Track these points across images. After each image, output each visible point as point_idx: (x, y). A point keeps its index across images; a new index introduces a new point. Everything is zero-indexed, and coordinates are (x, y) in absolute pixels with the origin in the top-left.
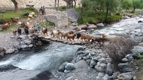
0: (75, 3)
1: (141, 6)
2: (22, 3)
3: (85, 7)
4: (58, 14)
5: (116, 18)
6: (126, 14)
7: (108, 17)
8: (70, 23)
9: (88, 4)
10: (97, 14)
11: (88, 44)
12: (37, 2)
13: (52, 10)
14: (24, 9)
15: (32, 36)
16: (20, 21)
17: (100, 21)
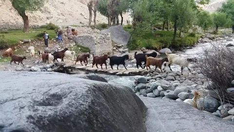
0: (122, 18)
1: (227, 23)
2: (36, 20)
3: (139, 21)
4: (95, 34)
5: (189, 40)
6: (204, 35)
7: (176, 39)
8: (115, 48)
9: (144, 16)
10: (158, 34)
11: (152, 73)
12: (60, 19)
13: (86, 29)
14: (38, 28)
15: (54, 66)
16: (32, 45)
17: (164, 45)
